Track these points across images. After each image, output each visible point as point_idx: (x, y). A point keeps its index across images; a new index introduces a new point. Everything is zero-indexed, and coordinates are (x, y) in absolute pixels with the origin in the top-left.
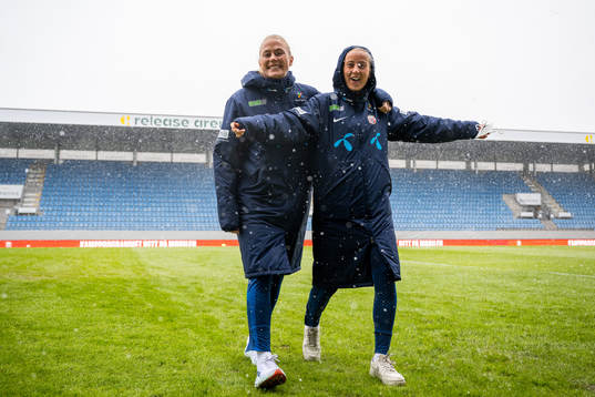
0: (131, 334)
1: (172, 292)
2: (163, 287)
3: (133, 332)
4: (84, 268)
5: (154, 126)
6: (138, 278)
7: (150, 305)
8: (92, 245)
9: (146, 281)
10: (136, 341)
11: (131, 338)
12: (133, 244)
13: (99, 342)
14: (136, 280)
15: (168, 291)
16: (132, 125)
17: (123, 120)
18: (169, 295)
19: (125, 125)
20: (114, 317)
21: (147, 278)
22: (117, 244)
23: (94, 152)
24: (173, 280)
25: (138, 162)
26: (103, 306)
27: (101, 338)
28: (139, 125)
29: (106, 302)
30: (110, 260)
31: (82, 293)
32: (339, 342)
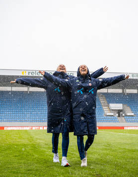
0: (28, 169)
1: (46, 150)
2: (41, 148)
3: (29, 168)
4: (7, 139)
5: (37, 75)
6: (31, 143)
7: (36, 156)
8: (9, 129)
9: (34, 145)
10: (31, 172)
11: (28, 170)
12: (28, 128)
13: (14, 172)
14: (30, 144)
15: (44, 149)
16: (27, 75)
17: (23, 73)
18: (45, 151)
19: (24, 75)
20: (21, 161)
21: (35, 143)
22: (21, 128)
23: (10, 87)
24: (46, 144)
25: (30, 92)
26: (16, 156)
27: (15, 170)
28: (30, 75)
29: (17, 154)
30: (18, 136)
31: (6, 150)
32: (123, 173)
